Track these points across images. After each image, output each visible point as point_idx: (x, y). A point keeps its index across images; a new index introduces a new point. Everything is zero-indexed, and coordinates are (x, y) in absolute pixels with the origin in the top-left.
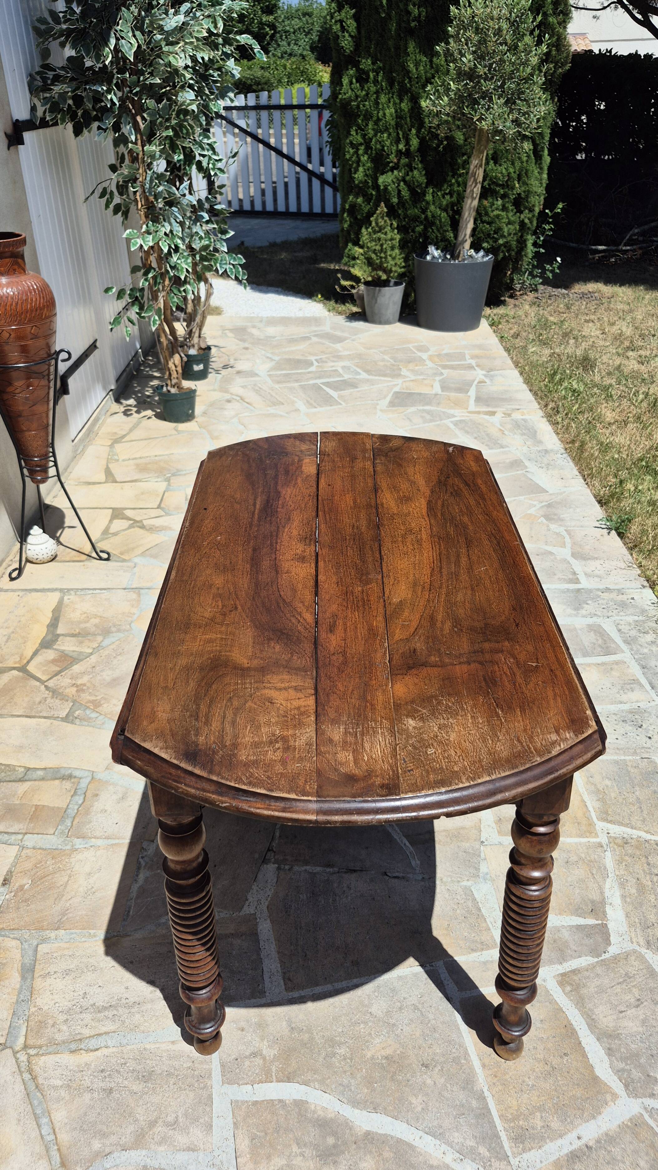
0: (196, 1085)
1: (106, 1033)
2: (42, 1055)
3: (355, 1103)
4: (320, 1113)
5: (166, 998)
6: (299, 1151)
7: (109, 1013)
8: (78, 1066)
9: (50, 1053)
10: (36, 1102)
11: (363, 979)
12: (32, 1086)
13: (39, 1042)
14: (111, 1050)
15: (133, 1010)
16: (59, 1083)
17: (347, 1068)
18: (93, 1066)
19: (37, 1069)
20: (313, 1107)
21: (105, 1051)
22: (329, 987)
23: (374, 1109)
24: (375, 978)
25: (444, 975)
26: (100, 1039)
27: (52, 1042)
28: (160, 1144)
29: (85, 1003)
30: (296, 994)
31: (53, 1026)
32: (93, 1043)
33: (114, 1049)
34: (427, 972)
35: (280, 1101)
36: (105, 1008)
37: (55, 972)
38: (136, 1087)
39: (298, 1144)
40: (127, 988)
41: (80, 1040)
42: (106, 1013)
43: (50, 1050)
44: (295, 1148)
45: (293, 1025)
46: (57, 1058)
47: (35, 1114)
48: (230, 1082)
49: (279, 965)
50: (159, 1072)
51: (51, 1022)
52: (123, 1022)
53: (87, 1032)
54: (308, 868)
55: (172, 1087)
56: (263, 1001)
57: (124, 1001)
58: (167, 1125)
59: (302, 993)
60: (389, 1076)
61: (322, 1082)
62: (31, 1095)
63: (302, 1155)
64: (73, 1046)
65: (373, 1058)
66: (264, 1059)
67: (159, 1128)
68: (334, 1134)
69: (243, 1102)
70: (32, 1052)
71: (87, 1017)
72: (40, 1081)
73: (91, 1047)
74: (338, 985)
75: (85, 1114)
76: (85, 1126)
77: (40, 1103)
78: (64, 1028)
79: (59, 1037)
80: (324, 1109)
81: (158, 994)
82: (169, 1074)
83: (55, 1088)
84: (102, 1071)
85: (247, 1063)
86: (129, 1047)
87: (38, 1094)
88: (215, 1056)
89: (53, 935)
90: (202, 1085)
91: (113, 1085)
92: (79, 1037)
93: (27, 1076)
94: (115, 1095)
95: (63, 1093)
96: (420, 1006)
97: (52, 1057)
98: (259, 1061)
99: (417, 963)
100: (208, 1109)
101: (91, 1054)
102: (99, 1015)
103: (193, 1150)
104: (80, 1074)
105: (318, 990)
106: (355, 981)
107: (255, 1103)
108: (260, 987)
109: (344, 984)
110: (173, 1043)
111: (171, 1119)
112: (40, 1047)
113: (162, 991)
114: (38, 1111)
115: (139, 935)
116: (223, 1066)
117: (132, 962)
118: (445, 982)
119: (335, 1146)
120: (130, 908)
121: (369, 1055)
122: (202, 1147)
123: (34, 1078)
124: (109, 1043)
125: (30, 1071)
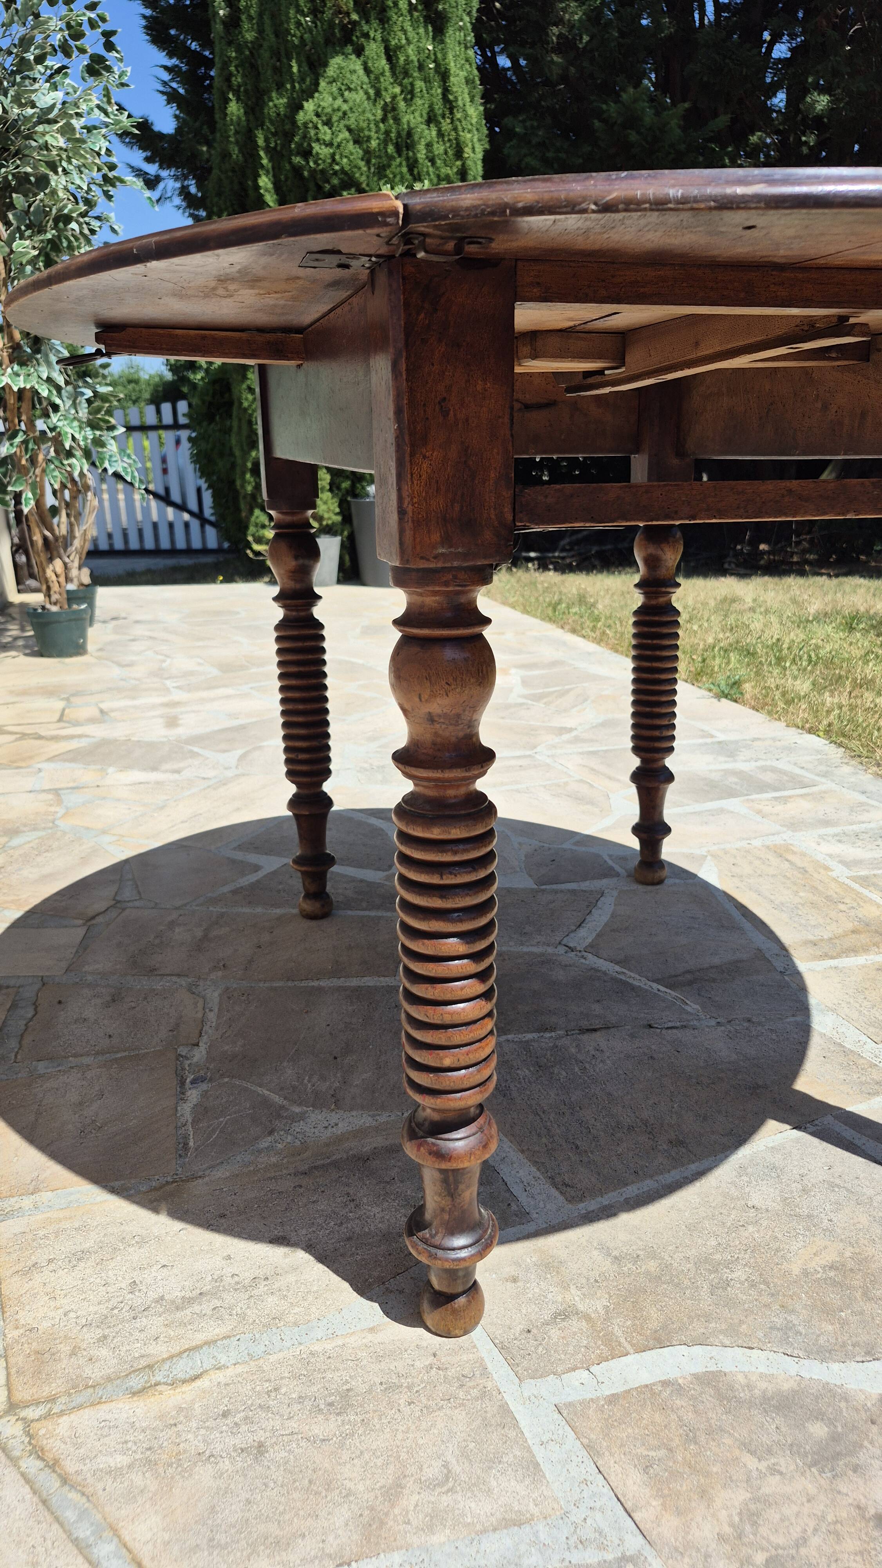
0: (461, 1394)
1: (207, 1343)
2: (62, 1413)
3: (824, 1354)
4: (763, 1385)
5: (322, 1259)
6: (762, 1466)
7: (206, 1307)
8: (161, 1417)
9: (80, 1407)
10: (70, 1515)
11: (706, 1163)
12: (50, 1483)
13: (46, 1391)
14: (230, 1372)
15: (256, 1292)
16: (121, 1460)
17: (766, 1299)
18: (198, 1410)
19: (54, 1446)
20: (740, 1378)
21: (219, 1376)
22: (648, 1184)
23: (868, 1353)
24: (727, 1157)
25: (848, 1133)
26: (197, 1356)
27: (77, 1385)
28: (430, 1529)
29: (137, 1300)
30: (592, 1205)
31: (73, 1353)
32: (182, 1368)
33: (240, 1369)
34: (813, 1134)
35: (665, 1383)
36: (188, 1301)
37: (50, 1261)
38: (322, 1427)
39: (753, 1453)
40: (229, 1257)
41: (150, 1367)
42: (197, 1308)
43: (79, 1399)
44: (752, 1463)
45: (616, 1253)
46: (102, 1412)
47: (76, 1542)
48: (537, 1374)
49: (534, 1169)
50: (363, 1388)
51: (65, 1349)
52: (243, 1317)
53: (160, 1350)
54: (510, 1037)
55: (407, 1410)
56: (531, 1227)
57: (228, 1280)
58: (431, 1485)
59: (605, 1200)
60: (858, 1295)
61: (732, 1331)
62: (54, 1501)
63: (774, 1470)
64: (136, 1382)
65: (806, 1273)
66: (587, 1318)
67: (410, 1499)
68: (819, 1416)
69: (586, 1404)
70: (31, 1413)
71: (154, 1323)
72: (70, 1466)
73: (181, 1376)
74: (669, 1178)
75: (213, 1510)
76: (222, 1538)
77: (83, 1514)
78: (104, 1352)
79: (94, 1373)
80: (769, 1378)
81: (302, 1257)
82: (389, 1388)
83: (115, 1473)
84: (225, 1415)
85: (554, 1333)
86: (272, 1358)
87: (73, 1495)
88: (477, 1334)
89: (27, 1202)
90: (475, 1392)
91: (261, 1436)
92: (143, 1363)
93: (31, 1465)
94: (276, 1454)
95: (137, 1479)
96: (838, 1181)
97: (87, 1413)
98: (575, 1325)
99: (788, 1127)
100: (512, 1434)
101: (186, 1388)
102: (179, 1315)
103: (519, 1524)
104: (171, 1432)
105: (631, 1191)
106: (694, 1167)
107: (613, 1399)
108: (514, 1207)
109: (675, 1175)
110: (372, 1330)
111: (433, 1471)
112: (52, 1399)
113: (309, 1248)
114: (84, 1532)
115: (221, 1173)
116: (502, 1348)
117: (223, 1216)
118: (856, 1142)
119: (835, 1438)
120: (186, 1137)
121: (796, 1270)
122: (536, 1511)
123: (53, 1465)
124: (223, 1359)
125: (38, 1452)
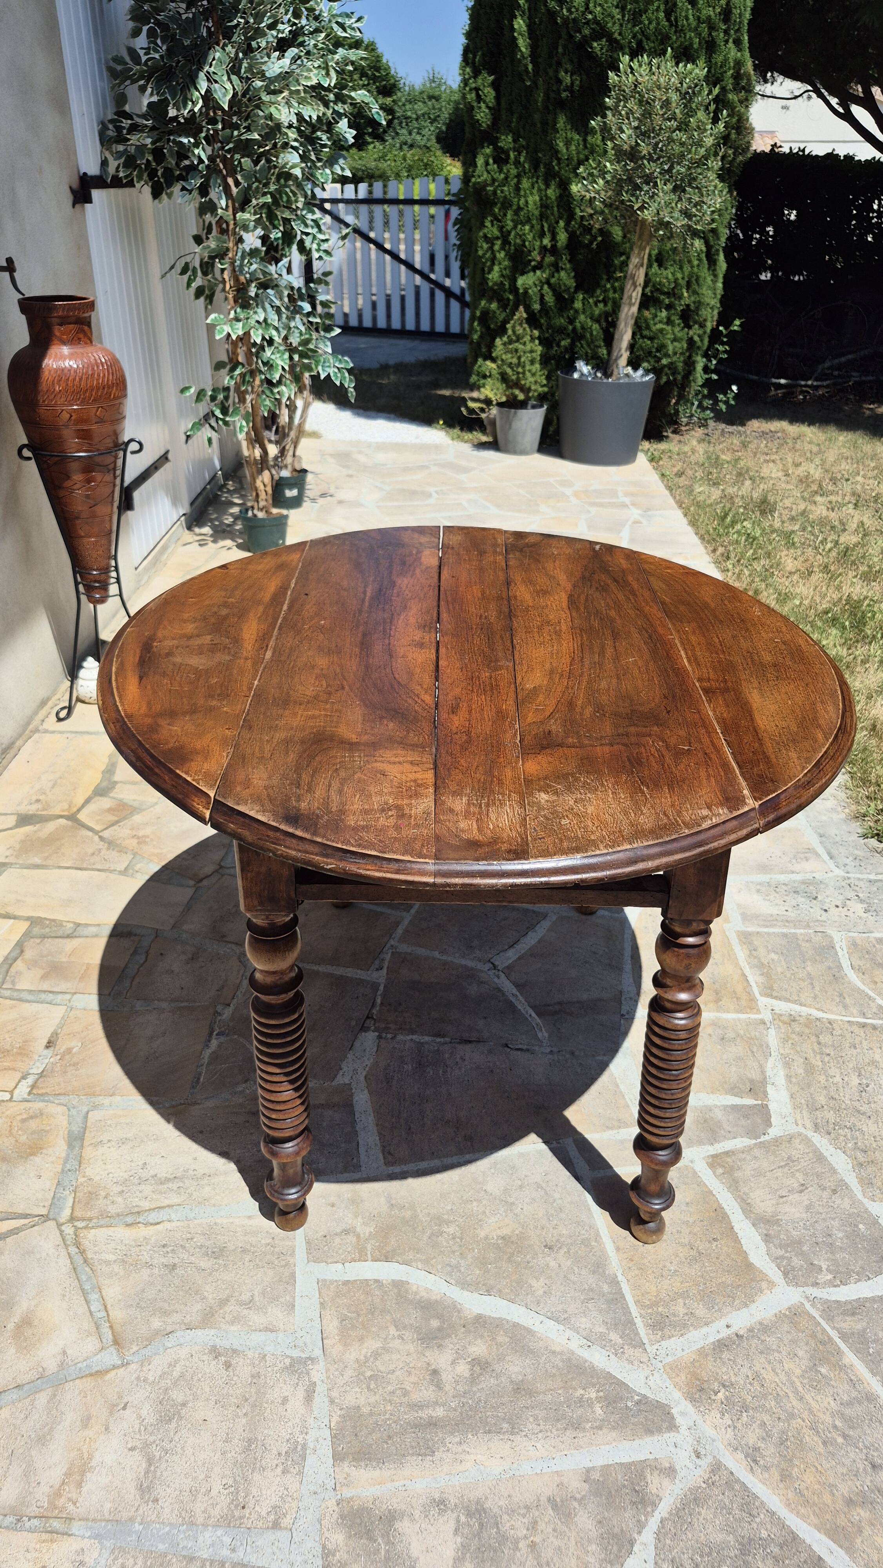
0: (276, 1262)
1: (169, 1206)
2: (93, 1228)
3: (466, 1286)
4: (423, 1294)
5: (241, 1171)
6: (397, 1334)
7: (174, 1186)
8: (135, 1241)
9: (101, 1226)
10: (83, 1277)
11: (477, 1155)
12: (79, 1260)
13: (89, 1214)
14: (174, 1224)
15: (202, 1183)
16: (112, 1257)
17: (456, 1248)
18: (153, 1241)
19: (85, 1243)
20: (414, 1288)
21: (168, 1225)
22: (436, 1162)
23: (488, 1291)
24: (491, 1154)
25: (573, 1152)
26: (162, 1212)
27: (104, 1215)
28: (232, 1323)
29: (144, 1174)
30: (397, 1169)
31: (106, 1197)
32: (153, 1217)
33: (179, 1224)
34: (553, 1150)
35: (376, 1281)
36: (168, 1180)
37: (109, 1141)
38: (205, 1263)
39: (396, 1326)
40: (195, 1159)
41: (138, 1213)
42: (170, 1185)
43: (102, 1222)
44: (393, 1331)
45: (393, 1202)
46: (110, 1231)
47: (83, 1290)
48: (317, 1261)
49: (378, 1138)
50: (233, 1248)
51: (103, 1193)
52: (190, 1195)
53: (146, 1205)
54: (414, 1037)
55: (247, 1264)
56: (358, 1175)
57: (191, 1172)
58: (242, 1304)
59: (405, 1168)
60: (506, 1257)
61: (426, 1262)
62: (79, 1269)
63: (401, 1337)
64: (129, 1220)
65: (487, 1238)
66: (358, 1236)
67: (231, 1307)
68: (440, 1316)
69: (332, 1282)
70: (80, 1224)
71: (147, 1189)
72: (90, 1255)
73: (151, 1221)
74: (448, 1161)
75: (143, 1291)
76: (143, 1304)
77: (89, 1279)
78: (120, 1200)
79: (112, 1210)
80: (429, 1290)
81: (232, 1166)
82: (244, 1251)
83: (108, 1263)
84: (164, 1246)
85: (337, 1240)
86: (196, 1222)
87: (87, 1269)
88: (300, 1232)
89: (107, 1101)
90: (283, 1263)
91: (176, 1261)
92: (136, 1210)
93: (73, 1250)
94: (179, 1271)
95: (116, 1268)
96: (545, 1185)
97: (103, 1230)
98: (352, 1238)
99: (540, 1140)
100: (290, 1288)
101: (151, 1228)
102: (161, 1187)
103: (272, 1331)
104: (137, 1249)
105: (423, 1165)
106: (468, 1157)
107: (347, 1283)
108: (355, 1161)
109: (455, 1159)
110: (249, 1217)
111: (245, 1297)
112: (90, 1219)
113: (237, 1163)
114: (87, 1287)
115: (210, 1103)
116: (308, 1243)
117: (200, 1134)
118: (574, 1160)
119: (440, 1329)
120: (200, 1074)
121: (483, 1234)
122: (282, 1327)
123: (82, 1252)
124: (173, 1217)
125: (77, 1245)
